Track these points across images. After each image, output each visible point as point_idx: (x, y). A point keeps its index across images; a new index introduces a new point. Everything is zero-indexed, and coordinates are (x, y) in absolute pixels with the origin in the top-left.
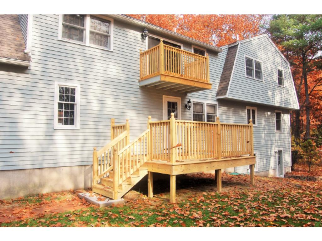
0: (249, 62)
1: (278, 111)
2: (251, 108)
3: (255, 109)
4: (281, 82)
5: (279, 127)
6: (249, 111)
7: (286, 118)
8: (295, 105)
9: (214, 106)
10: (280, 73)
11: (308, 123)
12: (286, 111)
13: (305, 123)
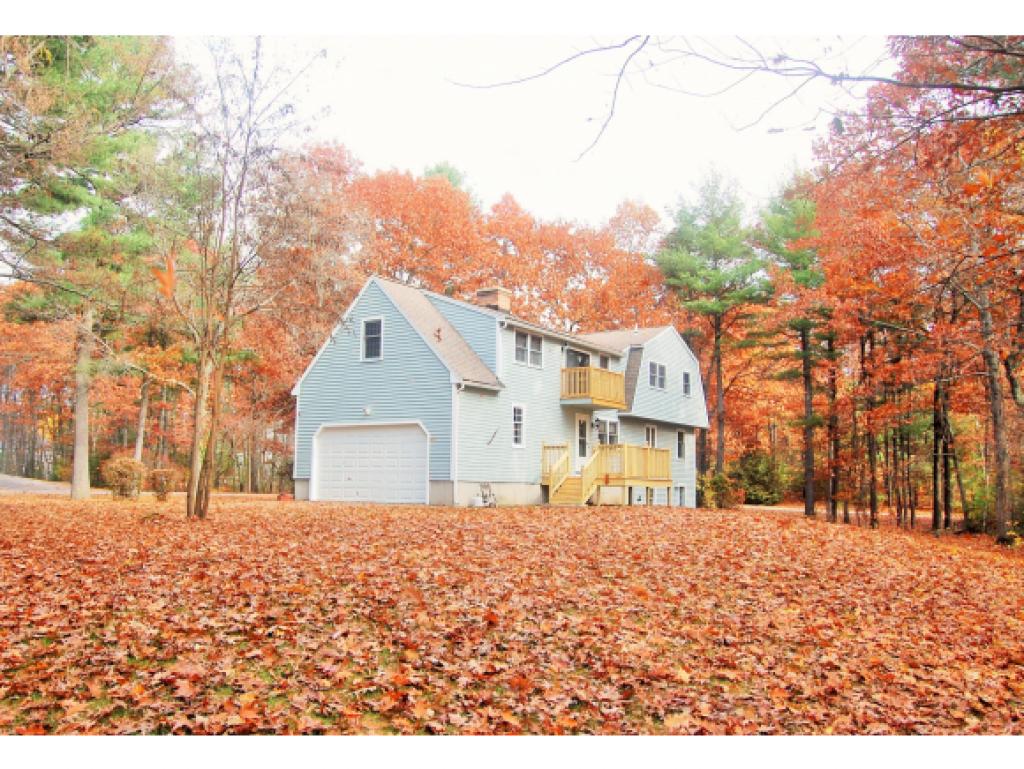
0: (653, 366)
1: (681, 430)
2: (651, 427)
3: (655, 427)
4: (687, 389)
5: (680, 454)
6: (648, 430)
7: (690, 441)
8: (702, 420)
9: (614, 425)
10: (686, 377)
11: (722, 446)
12: (690, 429)
13: (714, 447)
